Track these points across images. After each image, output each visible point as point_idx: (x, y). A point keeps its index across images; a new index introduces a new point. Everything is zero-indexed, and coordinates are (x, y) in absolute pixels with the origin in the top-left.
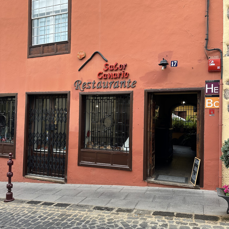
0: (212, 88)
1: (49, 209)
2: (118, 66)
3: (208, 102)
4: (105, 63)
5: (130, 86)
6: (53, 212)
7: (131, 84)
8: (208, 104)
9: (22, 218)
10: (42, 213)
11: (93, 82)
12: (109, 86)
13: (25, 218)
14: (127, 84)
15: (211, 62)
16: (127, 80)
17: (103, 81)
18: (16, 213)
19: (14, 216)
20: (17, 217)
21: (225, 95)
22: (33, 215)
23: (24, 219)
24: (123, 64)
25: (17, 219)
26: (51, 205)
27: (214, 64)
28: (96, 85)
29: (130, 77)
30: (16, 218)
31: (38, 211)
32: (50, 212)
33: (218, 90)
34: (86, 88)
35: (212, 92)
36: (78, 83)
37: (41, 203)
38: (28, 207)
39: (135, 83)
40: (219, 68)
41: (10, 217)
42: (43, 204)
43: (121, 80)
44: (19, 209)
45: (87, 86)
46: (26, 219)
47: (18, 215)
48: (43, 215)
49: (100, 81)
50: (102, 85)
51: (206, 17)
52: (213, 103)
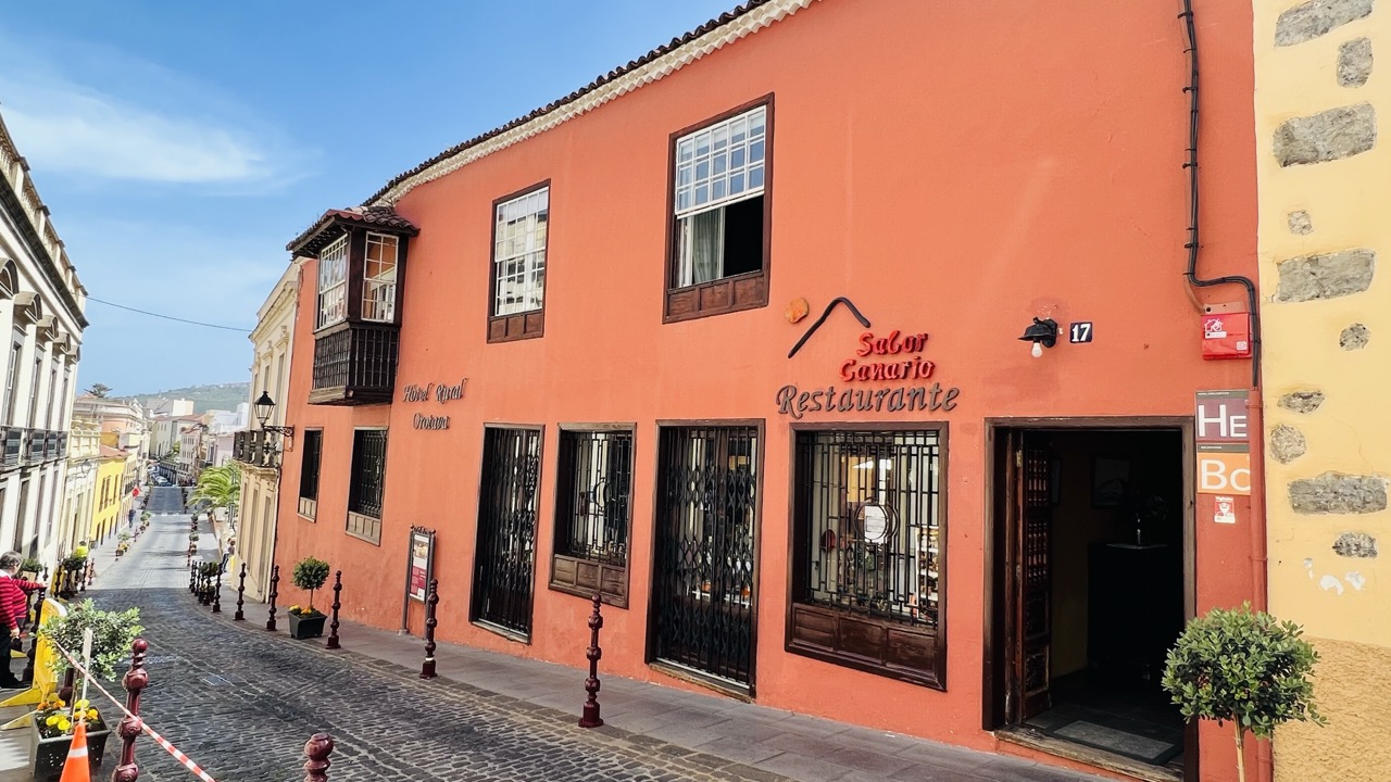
0: (1222, 420)
1: (671, 764)
2: (901, 340)
3: (1209, 470)
4: (864, 331)
5: (937, 403)
6: (678, 773)
7: (941, 399)
8: (1209, 477)
9: (600, 773)
10: (648, 771)
11: (827, 390)
12: (874, 402)
13: (606, 773)
14: (928, 399)
15: (1213, 327)
16: (929, 386)
17: (857, 386)
18: (591, 758)
19: (584, 764)
20: (590, 767)
21: (1275, 449)
22: (625, 772)
23: (601, 777)
24: (915, 333)
25: (587, 774)
26: (682, 755)
27: (1223, 335)
28: (835, 401)
29: (936, 378)
30: (585, 770)
31: (641, 764)
32: (669, 772)
33: (1244, 425)
34: (807, 410)
35: (1223, 433)
36: (786, 397)
37: (663, 745)
38: (625, 748)
39: (953, 394)
40: (1242, 346)
41: (574, 764)
42: (663, 750)
43: (909, 385)
44: (602, 749)
45: (809, 402)
46: (606, 777)
47: (594, 763)
48: (649, 775)
49: (847, 388)
50: (855, 400)
51: (1189, 168)
52: (1227, 474)
